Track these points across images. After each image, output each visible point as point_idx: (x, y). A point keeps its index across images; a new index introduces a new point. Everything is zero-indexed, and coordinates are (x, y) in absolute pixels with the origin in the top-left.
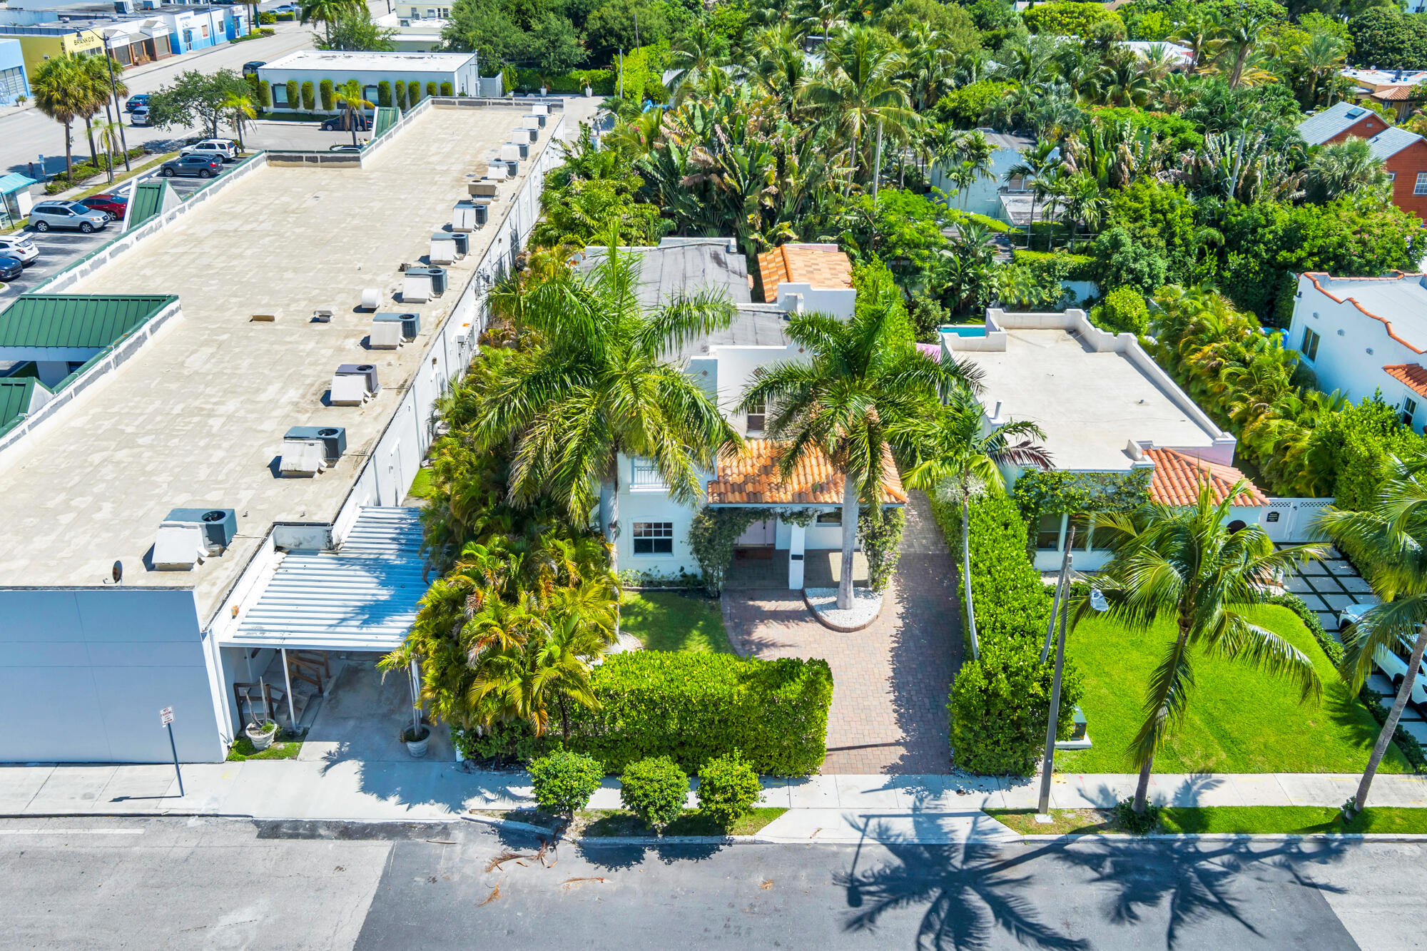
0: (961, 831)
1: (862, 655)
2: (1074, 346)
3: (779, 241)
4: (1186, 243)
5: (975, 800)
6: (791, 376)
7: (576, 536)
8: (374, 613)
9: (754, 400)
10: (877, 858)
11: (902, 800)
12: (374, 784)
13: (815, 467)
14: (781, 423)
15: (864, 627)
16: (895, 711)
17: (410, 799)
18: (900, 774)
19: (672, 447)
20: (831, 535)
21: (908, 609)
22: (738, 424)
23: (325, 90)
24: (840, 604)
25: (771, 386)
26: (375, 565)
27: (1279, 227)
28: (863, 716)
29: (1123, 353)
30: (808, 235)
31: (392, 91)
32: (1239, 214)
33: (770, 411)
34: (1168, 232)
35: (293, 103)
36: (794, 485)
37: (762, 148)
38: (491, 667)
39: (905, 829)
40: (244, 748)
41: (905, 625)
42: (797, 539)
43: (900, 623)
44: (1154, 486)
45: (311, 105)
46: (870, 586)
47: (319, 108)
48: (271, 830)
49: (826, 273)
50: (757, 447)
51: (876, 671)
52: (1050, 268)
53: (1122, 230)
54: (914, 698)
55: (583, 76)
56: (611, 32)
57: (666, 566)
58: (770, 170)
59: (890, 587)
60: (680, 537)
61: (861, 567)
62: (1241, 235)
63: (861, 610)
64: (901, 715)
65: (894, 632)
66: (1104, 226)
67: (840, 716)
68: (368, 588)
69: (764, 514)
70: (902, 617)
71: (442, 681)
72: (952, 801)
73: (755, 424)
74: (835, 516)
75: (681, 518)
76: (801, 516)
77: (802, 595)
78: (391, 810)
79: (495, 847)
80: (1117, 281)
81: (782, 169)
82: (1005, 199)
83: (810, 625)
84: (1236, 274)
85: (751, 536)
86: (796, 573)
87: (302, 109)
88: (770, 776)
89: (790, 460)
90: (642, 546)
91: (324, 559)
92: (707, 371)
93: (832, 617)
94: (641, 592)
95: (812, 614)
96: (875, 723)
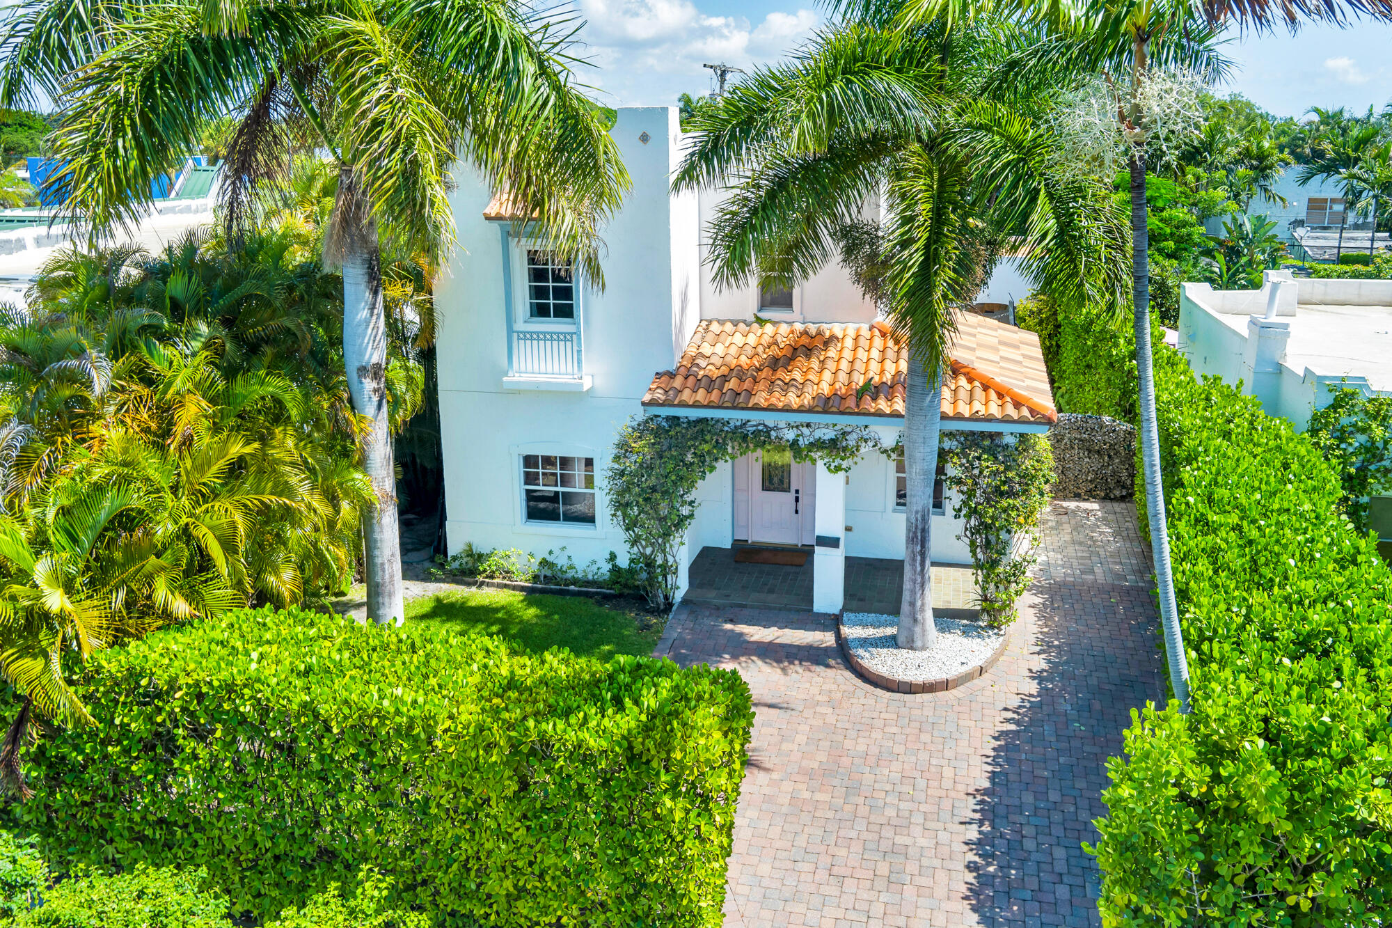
1: (925, 737)
15: (945, 685)
16: (971, 867)
21: (1054, 666)
24: (901, 640)
28: (883, 868)
41: (1044, 692)
43: (1033, 687)
46: (978, 620)
51: (948, 772)
54: (1029, 844)
57: (582, 549)
59: (1025, 625)
63: (945, 653)
64: (984, 880)
65: (1014, 702)
67: (825, 861)
70: (1038, 677)
76: (835, 450)
77: (833, 622)
82: (1300, 232)
83: (830, 673)
93: (881, 662)
94: (529, 591)
95: (843, 654)
96: (909, 891)
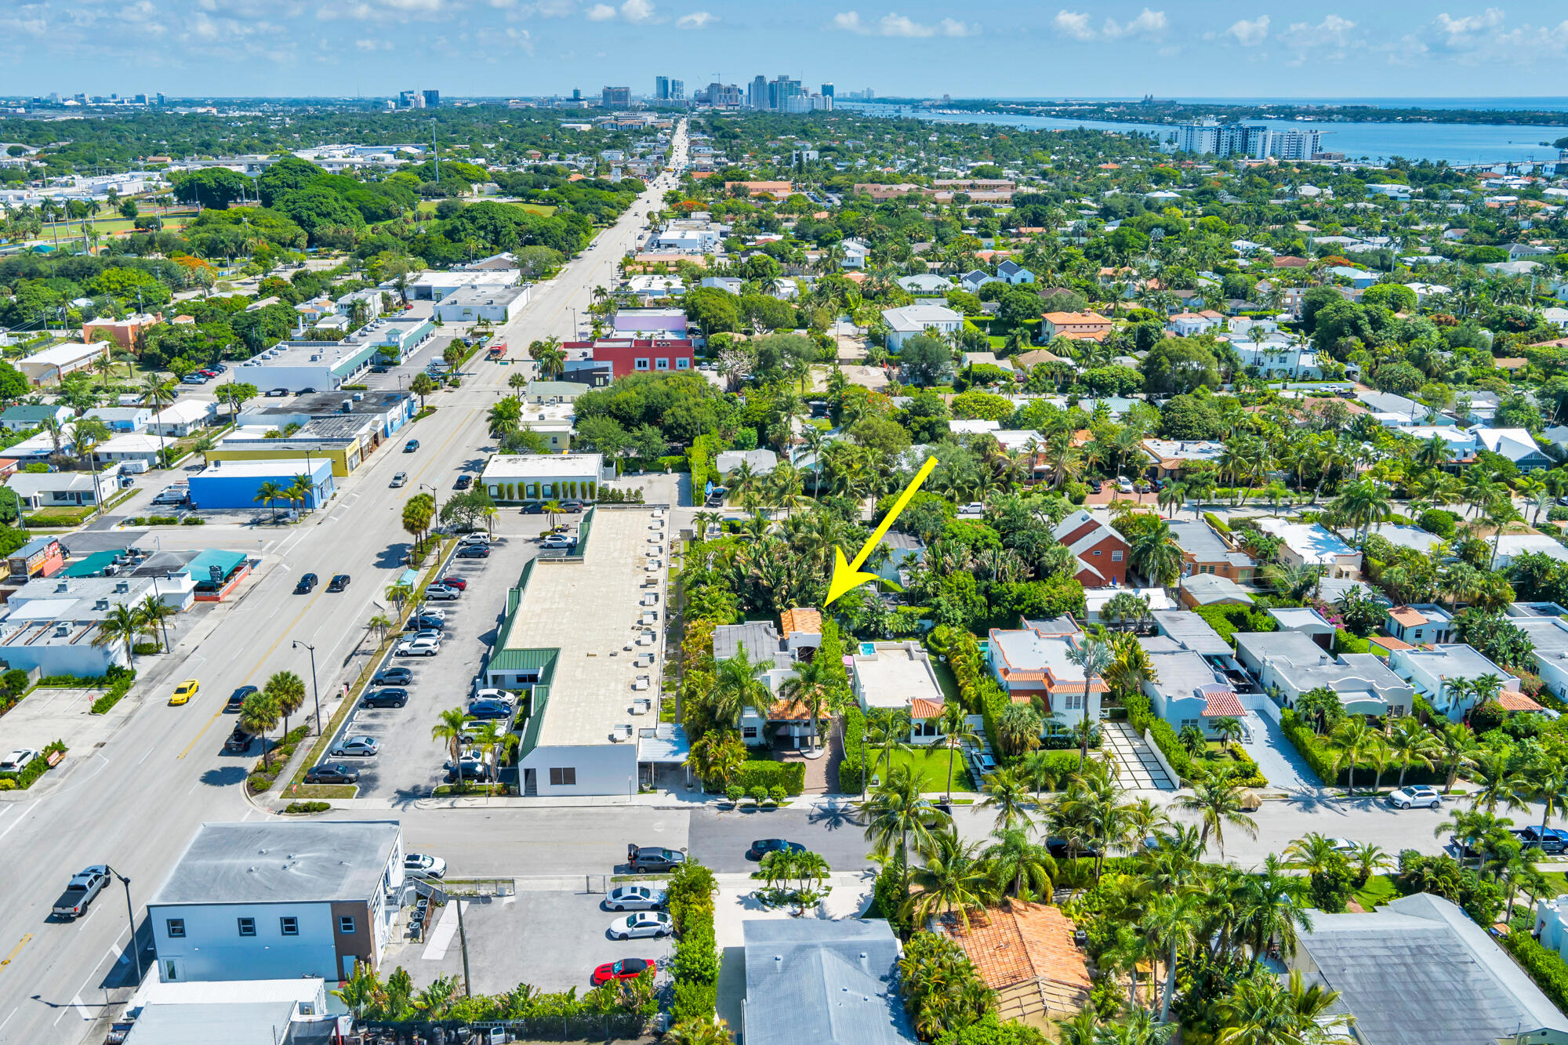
0: (842, 806)
1: (816, 765)
2: (907, 656)
3: (790, 607)
4: (974, 603)
5: (847, 799)
6: (793, 681)
7: (734, 730)
8: (675, 753)
9: (782, 688)
10: (817, 811)
11: (826, 800)
12: (679, 798)
13: (801, 708)
14: (790, 695)
15: (818, 757)
17: (691, 801)
18: (825, 794)
19: (760, 703)
20: (808, 731)
21: (830, 753)
22: (777, 696)
23: (520, 488)
24: (811, 751)
25: (787, 684)
26: (668, 741)
27: (1014, 594)
29: (924, 661)
30: (803, 603)
31: (560, 489)
32: (996, 588)
33: (787, 691)
34: (964, 599)
35: (500, 494)
36: (795, 714)
37: (781, 568)
38: (714, 764)
39: (826, 806)
40: (642, 791)
42: (797, 731)
43: (828, 757)
44: (913, 712)
45: (511, 496)
46: (822, 746)
47: (516, 498)
48: (658, 808)
49: (810, 624)
50: (783, 701)
51: (820, 768)
52: (911, 615)
53: (942, 599)
55: (666, 460)
56: (680, 426)
57: (754, 741)
58: (784, 578)
59: (827, 745)
60: (759, 732)
61: (817, 741)
62: (998, 598)
63: (817, 753)
64: (826, 780)
65: (826, 759)
66: (936, 595)
67: (809, 776)
68: (670, 747)
69: (786, 723)
70: (828, 755)
71: (701, 768)
72: (839, 800)
73: (782, 694)
74: (807, 725)
75: (759, 725)
76: (798, 724)
77: (799, 749)
78: (687, 804)
79: (717, 811)
80: (939, 622)
81: (789, 576)
83: (801, 757)
84: (997, 615)
85: (781, 732)
86: (797, 742)
87: (506, 499)
88: (790, 795)
89: (793, 706)
90: (746, 735)
91: (653, 740)
92: (768, 679)
93: (808, 755)
94: (747, 748)
95: (802, 755)
96: (818, 781)
